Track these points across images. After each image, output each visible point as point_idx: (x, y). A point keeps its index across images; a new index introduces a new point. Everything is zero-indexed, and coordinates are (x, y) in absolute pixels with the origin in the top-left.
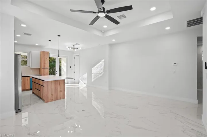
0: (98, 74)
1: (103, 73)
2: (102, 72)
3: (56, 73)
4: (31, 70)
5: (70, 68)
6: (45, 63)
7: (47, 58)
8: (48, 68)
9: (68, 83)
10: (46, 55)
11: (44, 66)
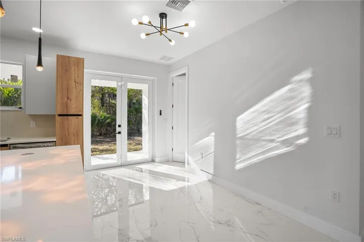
0: (274, 144)
1: (303, 141)
2: (299, 137)
3: (118, 129)
4: (34, 121)
5: (161, 114)
6: (68, 98)
7: (77, 81)
8: (80, 115)
9: (153, 161)
10: (73, 68)
11: (67, 106)
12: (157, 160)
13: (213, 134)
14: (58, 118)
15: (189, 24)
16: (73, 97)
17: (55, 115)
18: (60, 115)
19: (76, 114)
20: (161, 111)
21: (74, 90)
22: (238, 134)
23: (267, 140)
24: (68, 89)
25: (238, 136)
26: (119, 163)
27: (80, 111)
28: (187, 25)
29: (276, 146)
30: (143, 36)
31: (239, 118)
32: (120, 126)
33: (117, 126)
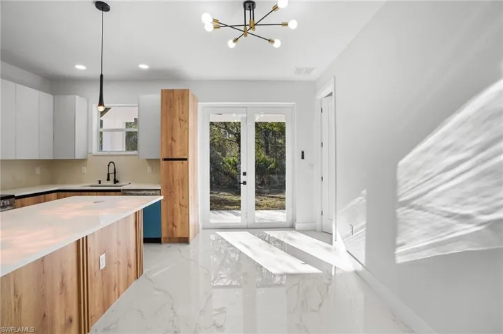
4: (150, 165)
5: (303, 158)
6: (172, 139)
7: (182, 118)
8: (186, 159)
9: (292, 227)
10: (177, 102)
11: (171, 149)
12: (297, 226)
13: (364, 192)
14: (163, 163)
15: (279, 6)
16: (177, 138)
17: (159, 160)
18: (165, 160)
19: (181, 157)
20: (303, 152)
21: (179, 129)
22: (400, 196)
23: (455, 214)
24: (172, 129)
25: (401, 199)
26: (244, 224)
27: (185, 155)
28: (275, 8)
29: (477, 232)
30: (231, 44)
31: (401, 163)
32: (245, 174)
33: (242, 174)
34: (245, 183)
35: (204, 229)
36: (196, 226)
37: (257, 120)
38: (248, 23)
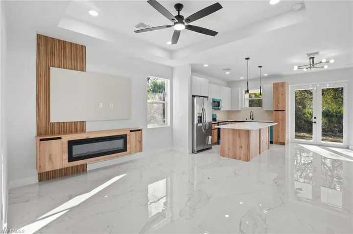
3: (314, 120)
6: (278, 102)
7: (282, 94)
8: (284, 111)
10: (280, 88)
11: (278, 106)
16: (280, 102)
17: (273, 111)
18: (275, 110)
19: (282, 110)
21: (281, 98)
24: (278, 98)
27: (284, 109)
32: (315, 118)
33: (313, 118)
34: (315, 122)
35: (291, 142)
36: (288, 141)
37: (323, 88)
38: (311, 63)
